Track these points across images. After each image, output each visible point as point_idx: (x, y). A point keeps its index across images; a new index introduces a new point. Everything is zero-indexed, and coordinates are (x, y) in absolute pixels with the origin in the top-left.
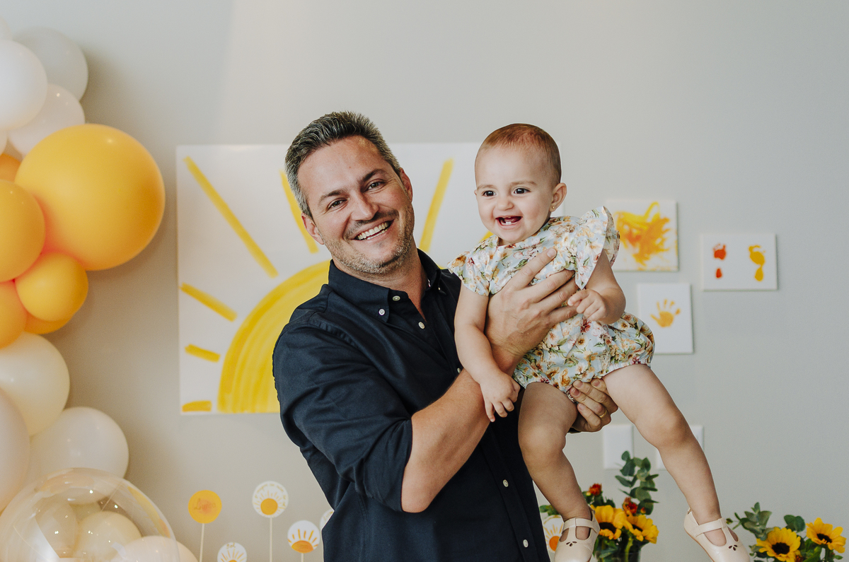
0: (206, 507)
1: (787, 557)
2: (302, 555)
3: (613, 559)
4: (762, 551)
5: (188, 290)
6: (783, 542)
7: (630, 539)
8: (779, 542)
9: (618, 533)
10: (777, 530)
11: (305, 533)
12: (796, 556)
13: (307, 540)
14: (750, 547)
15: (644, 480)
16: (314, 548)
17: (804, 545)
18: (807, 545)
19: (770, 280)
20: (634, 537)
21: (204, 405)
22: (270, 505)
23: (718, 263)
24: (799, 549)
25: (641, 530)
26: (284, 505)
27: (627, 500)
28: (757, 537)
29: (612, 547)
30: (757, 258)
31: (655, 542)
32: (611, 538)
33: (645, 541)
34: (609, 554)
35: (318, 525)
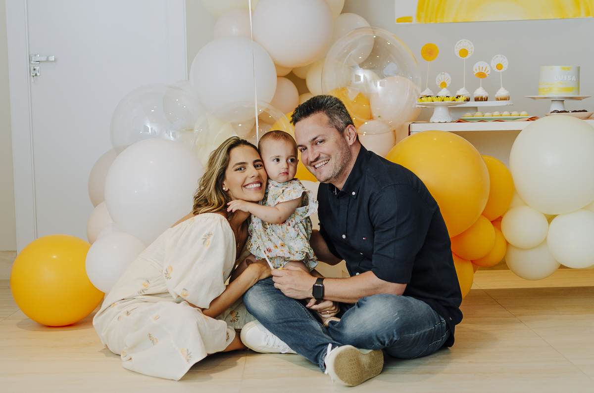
2: (481, 79)
11: (482, 68)
13: (483, 71)
16: (488, 76)
21: (408, 19)
22: (464, 52)
26: (472, 52)
35: (489, 64)
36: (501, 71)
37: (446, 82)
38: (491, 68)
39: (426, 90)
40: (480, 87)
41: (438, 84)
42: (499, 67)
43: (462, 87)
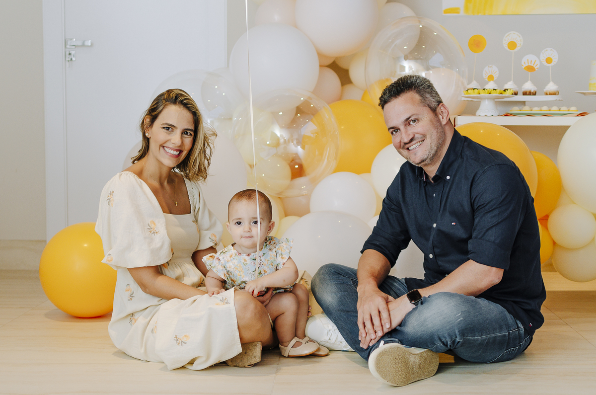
0: (478, 44)
2: (530, 73)
11: (531, 61)
13: (532, 65)
16: (536, 70)
21: (455, 10)
22: (512, 45)
26: (520, 45)
35: (539, 57)
36: (550, 65)
37: (494, 75)
38: (540, 62)
39: (473, 83)
40: (528, 80)
41: (485, 76)
42: (549, 60)
43: (510, 81)
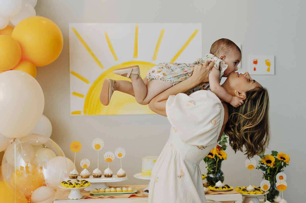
0: (76, 147)
1: (271, 165)
2: (109, 163)
3: (212, 165)
4: (262, 162)
5: (73, 73)
6: (270, 159)
7: (218, 158)
8: (268, 159)
9: (214, 156)
10: (268, 156)
11: (110, 156)
12: (274, 164)
13: (110, 158)
14: (259, 161)
15: (223, 139)
16: (113, 161)
17: (276, 160)
18: (277, 160)
19: (272, 72)
20: (219, 158)
21: (78, 113)
22: (98, 146)
23: (255, 66)
24: (275, 162)
25: (221, 155)
26: (103, 146)
27: (218, 145)
28: (261, 158)
29: (212, 161)
30: (268, 64)
31: (226, 159)
32: (211, 158)
33: (223, 159)
34: (211, 163)
35: (114, 153)
36: (121, 158)
37: (87, 165)
38: (115, 156)
39: (73, 170)
40: (108, 167)
41: (82, 165)
42: (120, 155)
43: (96, 168)
